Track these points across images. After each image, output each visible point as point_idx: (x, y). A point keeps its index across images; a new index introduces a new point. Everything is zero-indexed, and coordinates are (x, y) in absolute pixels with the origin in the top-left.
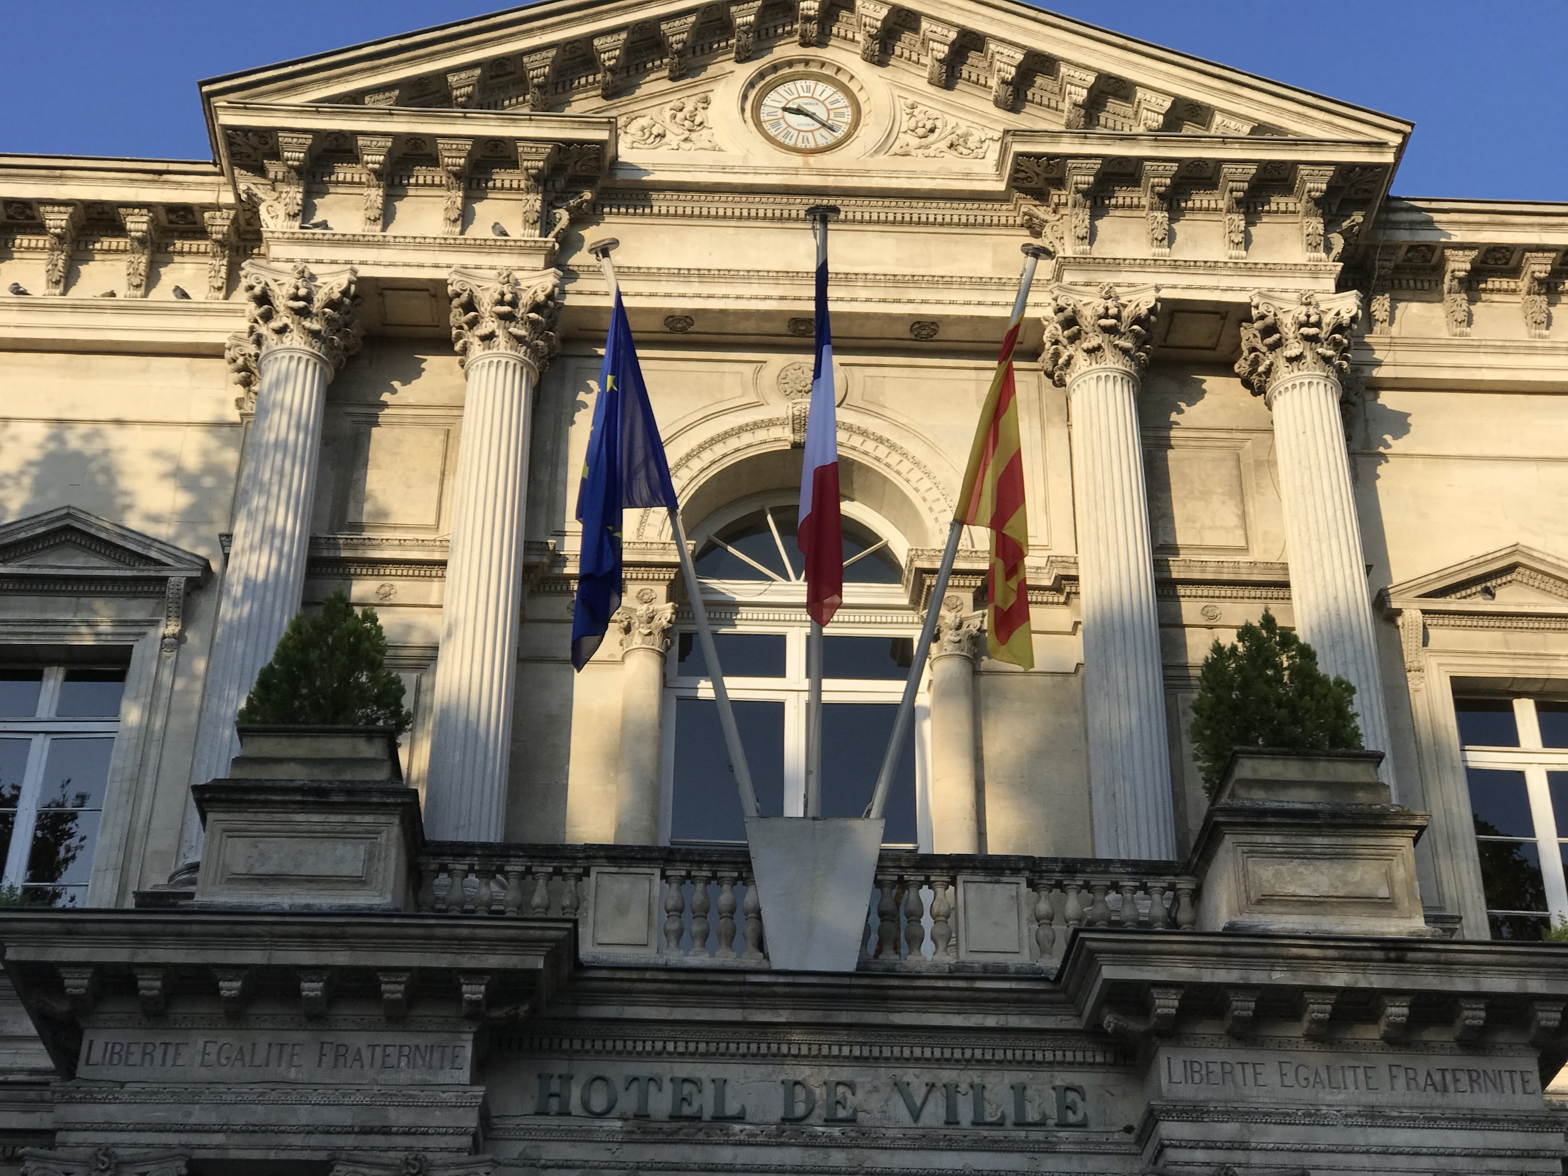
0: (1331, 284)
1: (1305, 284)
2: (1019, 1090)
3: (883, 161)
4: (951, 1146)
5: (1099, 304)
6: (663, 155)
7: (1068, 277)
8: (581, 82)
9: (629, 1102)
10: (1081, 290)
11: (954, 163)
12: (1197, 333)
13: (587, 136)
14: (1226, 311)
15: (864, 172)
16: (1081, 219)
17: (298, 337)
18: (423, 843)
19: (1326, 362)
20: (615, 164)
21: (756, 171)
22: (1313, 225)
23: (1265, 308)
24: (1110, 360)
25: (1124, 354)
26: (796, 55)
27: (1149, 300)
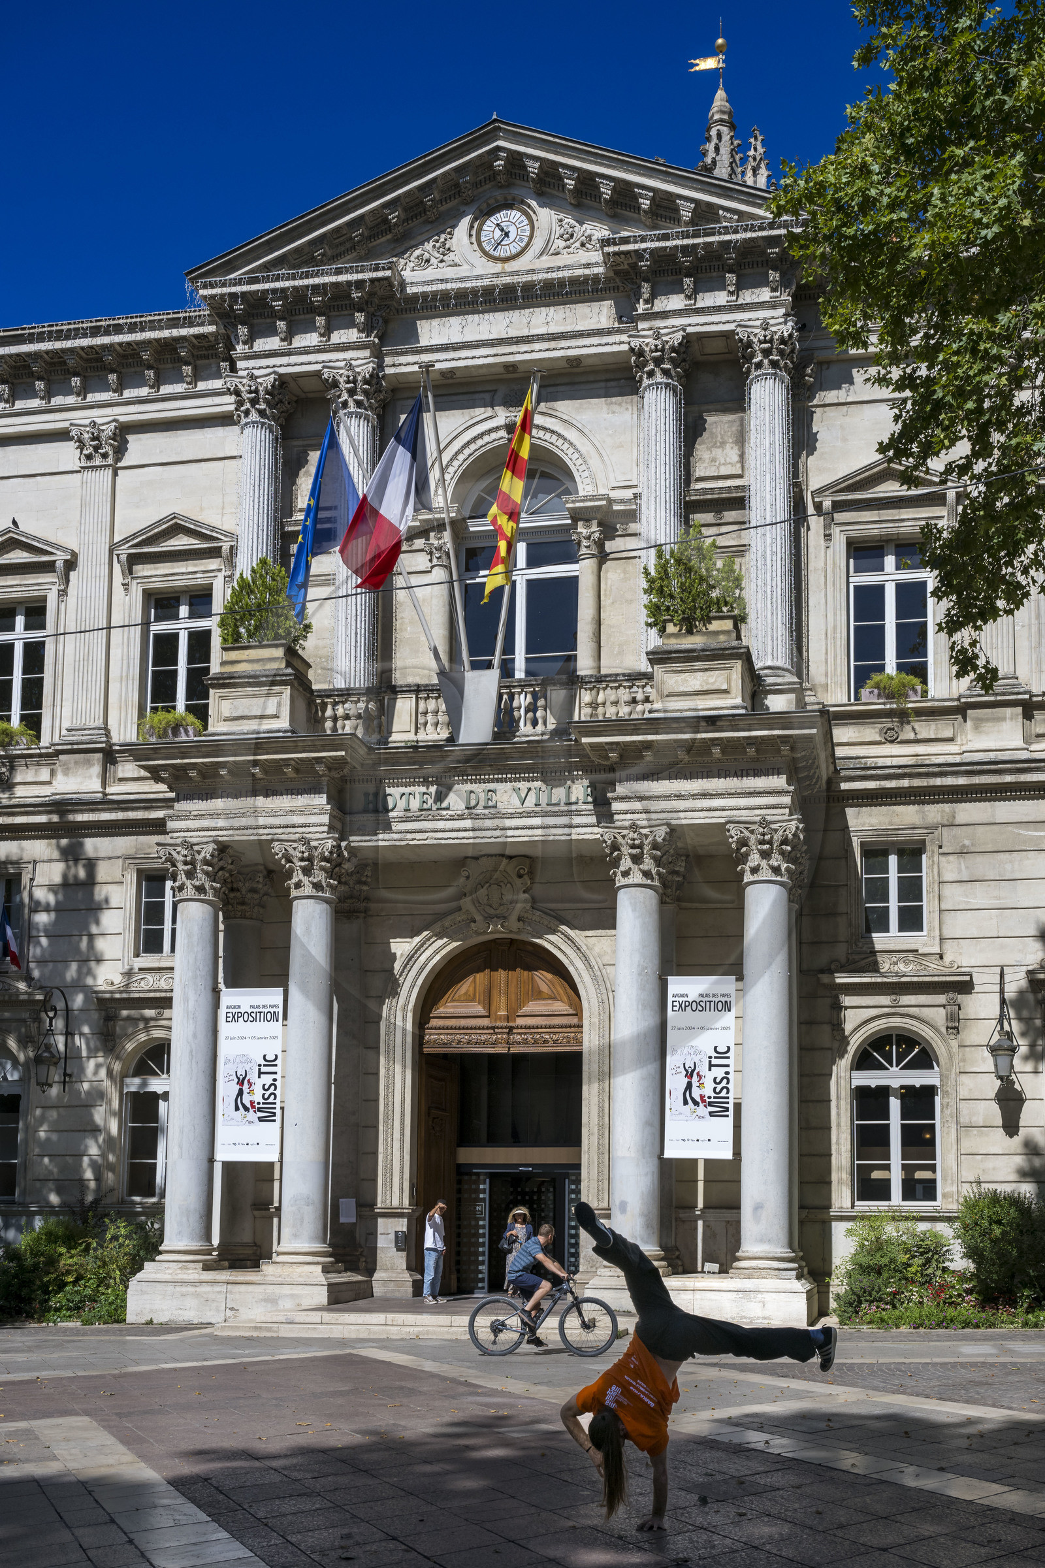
0: (782, 314)
1: (767, 314)
2: (568, 789)
5: (654, 343)
6: (429, 273)
7: (641, 325)
8: (383, 233)
9: (402, 804)
10: (646, 336)
11: (583, 256)
12: (719, 346)
13: (380, 274)
14: (728, 335)
15: (533, 271)
16: (646, 288)
17: (254, 416)
18: (312, 691)
19: (774, 364)
20: (403, 284)
21: (477, 278)
22: (774, 275)
23: (742, 334)
24: (659, 378)
25: (666, 373)
26: (498, 194)
27: (680, 335)
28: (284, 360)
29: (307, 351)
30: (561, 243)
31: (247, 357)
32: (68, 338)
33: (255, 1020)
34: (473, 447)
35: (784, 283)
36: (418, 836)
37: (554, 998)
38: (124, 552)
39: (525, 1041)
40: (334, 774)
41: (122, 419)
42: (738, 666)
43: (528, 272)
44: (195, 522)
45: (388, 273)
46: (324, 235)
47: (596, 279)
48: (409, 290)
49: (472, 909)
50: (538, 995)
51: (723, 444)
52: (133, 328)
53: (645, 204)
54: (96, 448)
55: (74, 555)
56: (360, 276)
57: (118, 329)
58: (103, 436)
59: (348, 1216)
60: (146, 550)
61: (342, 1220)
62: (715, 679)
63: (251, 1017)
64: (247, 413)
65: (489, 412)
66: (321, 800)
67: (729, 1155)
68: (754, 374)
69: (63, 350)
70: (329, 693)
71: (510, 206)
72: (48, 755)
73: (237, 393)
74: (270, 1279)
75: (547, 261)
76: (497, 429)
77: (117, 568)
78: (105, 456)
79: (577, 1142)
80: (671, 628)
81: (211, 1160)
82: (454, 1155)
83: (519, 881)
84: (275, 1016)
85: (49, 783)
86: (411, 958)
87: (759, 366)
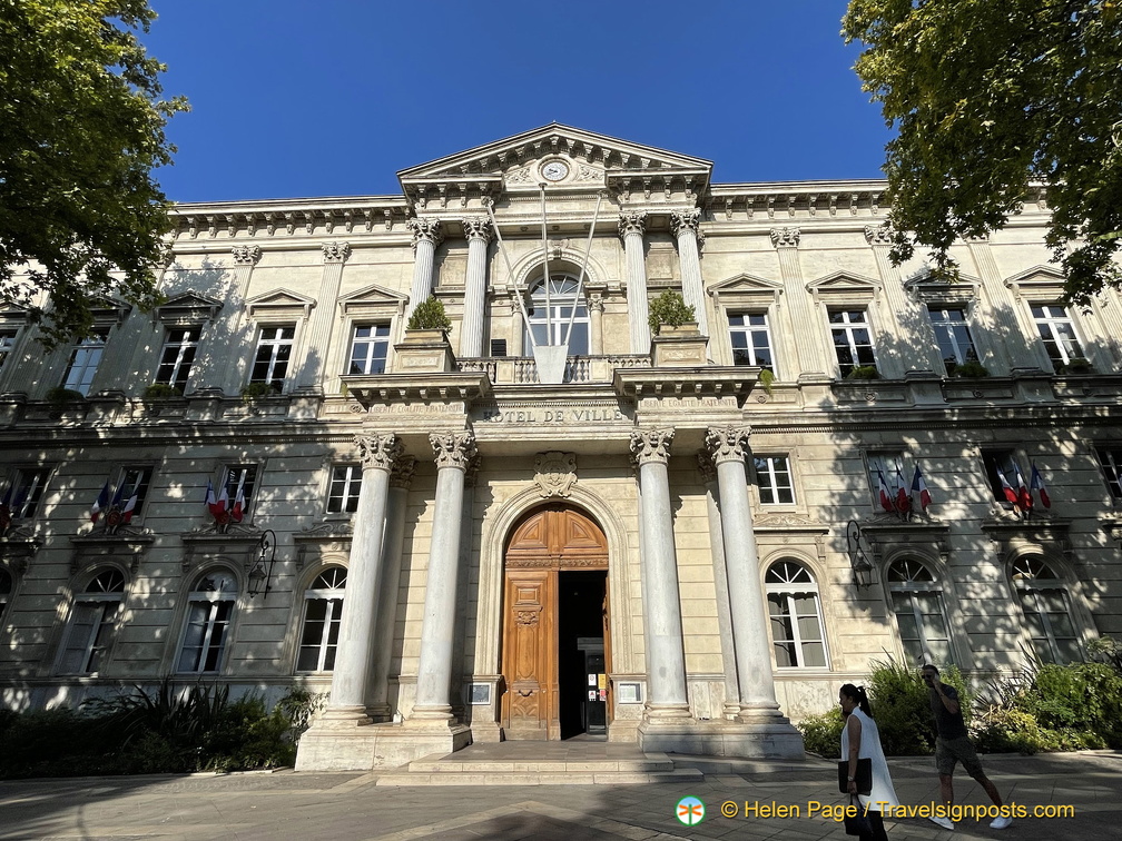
0: (693, 207)
1: (687, 207)
2: (605, 411)
3: (575, 182)
4: (588, 425)
5: (631, 216)
6: (518, 184)
7: (624, 209)
8: (497, 164)
12: (661, 221)
13: (494, 179)
14: (667, 215)
15: (570, 186)
16: (626, 193)
17: (425, 237)
18: (454, 357)
20: (505, 186)
22: (687, 190)
23: (674, 215)
24: (634, 230)
25: (638, 228)
26: (552, 156)
27: (644, 213)
28: (442, 215)
29: (455, 211)
30: (583, 176)
31: (423, 212)
32: (326, 204)
34: (535, 261)
35: (693, 196)
37: (587, 537)
38: (344, 302)
39: (570, 564)
41: (350, 243)
43: (567, 186)
44: (385, 288)
45: (500, 179)
46: (467, 163)
47: (601, 190)
48: (507, 189)
50: (577, 536)
51: (662, 265)
53: (625, 159)
54: (334, 255)
55: (316, 302)
56: (483, 179)
57: (353, 202)
58: (339, 249)
60: (357, 301)
64: (421, 236)
66: (461, 412)
68: (681, 231)
70: (462, 359)
71: (558, 161)
72: (285, 400)
73: (416, 227)
74: (409, 731)
77: (339, 309)
78: (339, 258)
83: (569, 466)
85: (284, 416)
87: (683, 227)
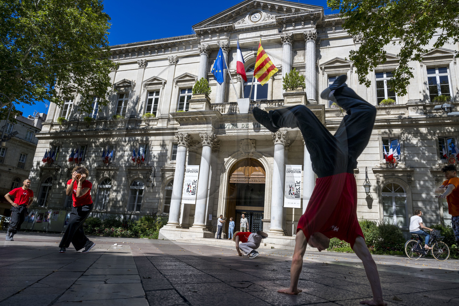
0: (314, 29)
1: (311, 29)
4: (257, 129)
6: (240, 25)
7: (283, 33)
8: (231, 18)
9: (228, 127)
10: (284, 34)
11: (272, 21)
12: (300, 37)
13: (230, 25)
14: (301, 34)
15: (261, 24)
16: (284, 25)
17: (203, 53)
18: (210, 104)
19: (312, 39)
20: (235, 27)
21: (250, 25)
22: (312, 22)
23: (305, 33)
24: (287, 42)
25: (288, 41)
26: (255, 10)
27: (291, 34)
28: (210, 42)
29: (215, 40)
30: (267, 18)
31: (203, 42)
32: (169, 41)
33: (193, 172)
34: (247, 58)
35: (314, 24)
36: (231, 134)
37: (259, 171)
38: (176, 80)
39: (252, 181)
40: (214, 120)
41: (178, 56)
42: (304, 97)
43: (260, 24)
44: (190, 74)
45: (232, 25)
46: (219, 19)
47: (274, 25)
48: (236, 28)
49: (242, 151)
50: (256, 171)
51: (300, 56)
52: (181, 38)
53: (285, 9)
54: (172, 61)
55: (166, 81)
56: (226, 25)
57: (178, 39)
58: (174, 59)
59: (210, 219)
60: (180, 80)
61: (209, 219)
62: (298, 99)
63: (192, 172)
65: (251, 52)
66: (211, 125)
67: (300, 207)
68: (307, 41)
69: (168, 43)
70: (214, 104)
71: (257, 12)
72: (157, 120)
73: (200, 49)
74: (191, 231)
75: (264, 22)
76: (252, 54)
77: (174, 83)
78: (174, 63)
79: (263, 206)
80: (288, 89)
81: (181, 203)
82: (235, 207)
83: (252, 145)
84: (197, 172)
85: (156, 125)
86: (228, 161)
87: (308, 39)
